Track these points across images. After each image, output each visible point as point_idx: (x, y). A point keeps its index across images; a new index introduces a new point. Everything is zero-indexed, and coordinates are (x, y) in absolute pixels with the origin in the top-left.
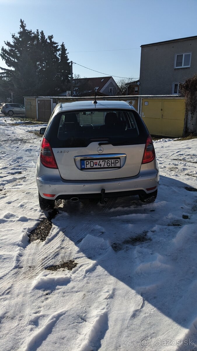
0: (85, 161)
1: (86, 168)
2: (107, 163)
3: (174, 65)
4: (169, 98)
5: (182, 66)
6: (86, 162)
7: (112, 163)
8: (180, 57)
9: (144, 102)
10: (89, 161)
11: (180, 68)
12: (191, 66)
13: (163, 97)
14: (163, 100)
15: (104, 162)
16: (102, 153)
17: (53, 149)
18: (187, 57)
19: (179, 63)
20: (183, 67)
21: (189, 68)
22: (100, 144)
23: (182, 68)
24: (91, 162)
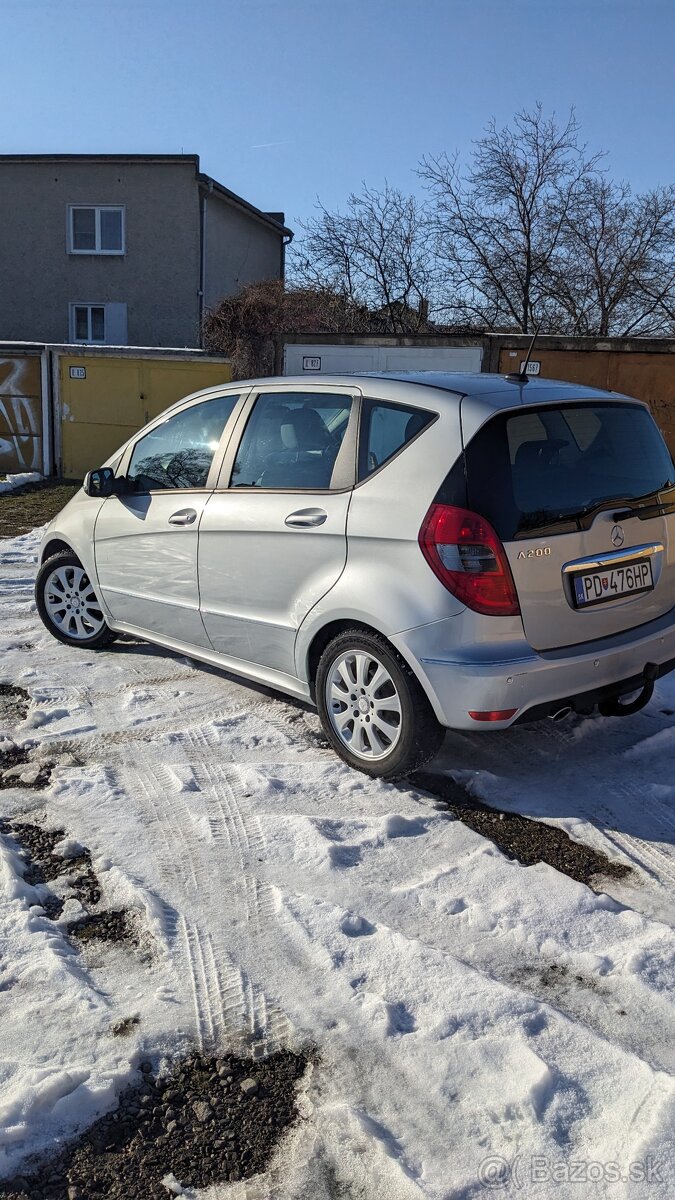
0: (583, 578)
1: (586, 600)
2: (628, 578)
3: (65, 241)
4: (167, 358)
5: (94, 249)
6: (586, 579)
7: (636, 577)
8: (83, 218)
9: (66, 368)
10: (591, 577)
11: (91, 256)
12: (127, 251)
13: (146, 352)
14: (144, 363)
15: (621, 574)
16: (621, 547)
17: (506, 545)
18: (111, 220)
19: (85, 238)
20: (98, 251)
21: (121, 257)
22: (617, 518)
23: (96, 256)
24: (594, 578)
